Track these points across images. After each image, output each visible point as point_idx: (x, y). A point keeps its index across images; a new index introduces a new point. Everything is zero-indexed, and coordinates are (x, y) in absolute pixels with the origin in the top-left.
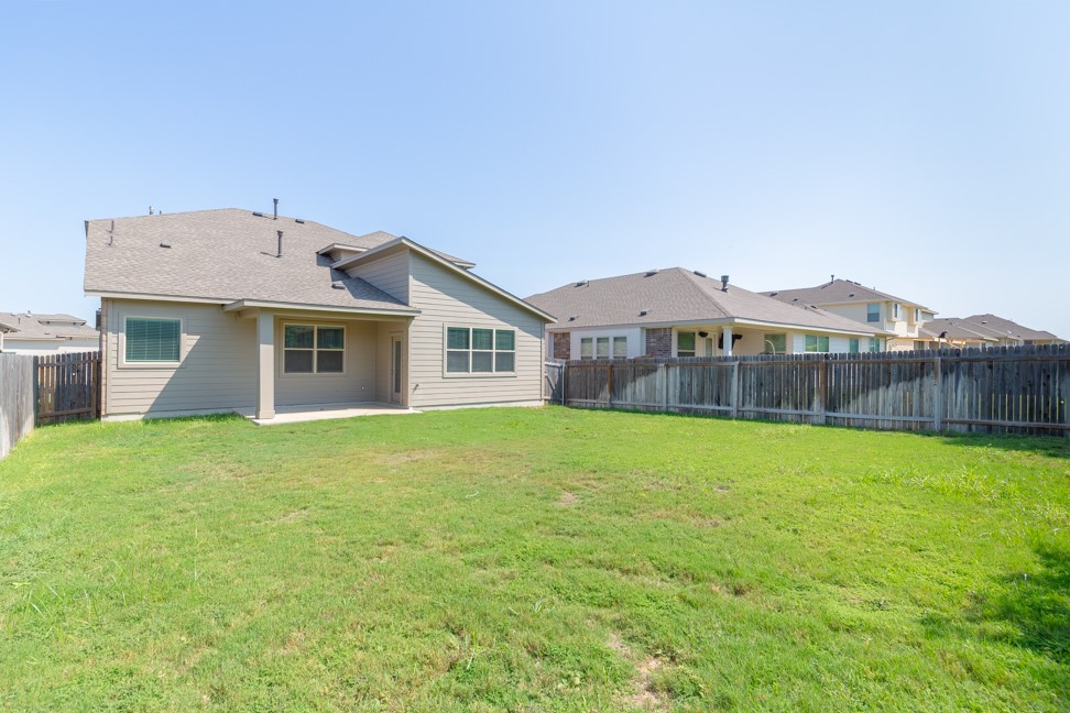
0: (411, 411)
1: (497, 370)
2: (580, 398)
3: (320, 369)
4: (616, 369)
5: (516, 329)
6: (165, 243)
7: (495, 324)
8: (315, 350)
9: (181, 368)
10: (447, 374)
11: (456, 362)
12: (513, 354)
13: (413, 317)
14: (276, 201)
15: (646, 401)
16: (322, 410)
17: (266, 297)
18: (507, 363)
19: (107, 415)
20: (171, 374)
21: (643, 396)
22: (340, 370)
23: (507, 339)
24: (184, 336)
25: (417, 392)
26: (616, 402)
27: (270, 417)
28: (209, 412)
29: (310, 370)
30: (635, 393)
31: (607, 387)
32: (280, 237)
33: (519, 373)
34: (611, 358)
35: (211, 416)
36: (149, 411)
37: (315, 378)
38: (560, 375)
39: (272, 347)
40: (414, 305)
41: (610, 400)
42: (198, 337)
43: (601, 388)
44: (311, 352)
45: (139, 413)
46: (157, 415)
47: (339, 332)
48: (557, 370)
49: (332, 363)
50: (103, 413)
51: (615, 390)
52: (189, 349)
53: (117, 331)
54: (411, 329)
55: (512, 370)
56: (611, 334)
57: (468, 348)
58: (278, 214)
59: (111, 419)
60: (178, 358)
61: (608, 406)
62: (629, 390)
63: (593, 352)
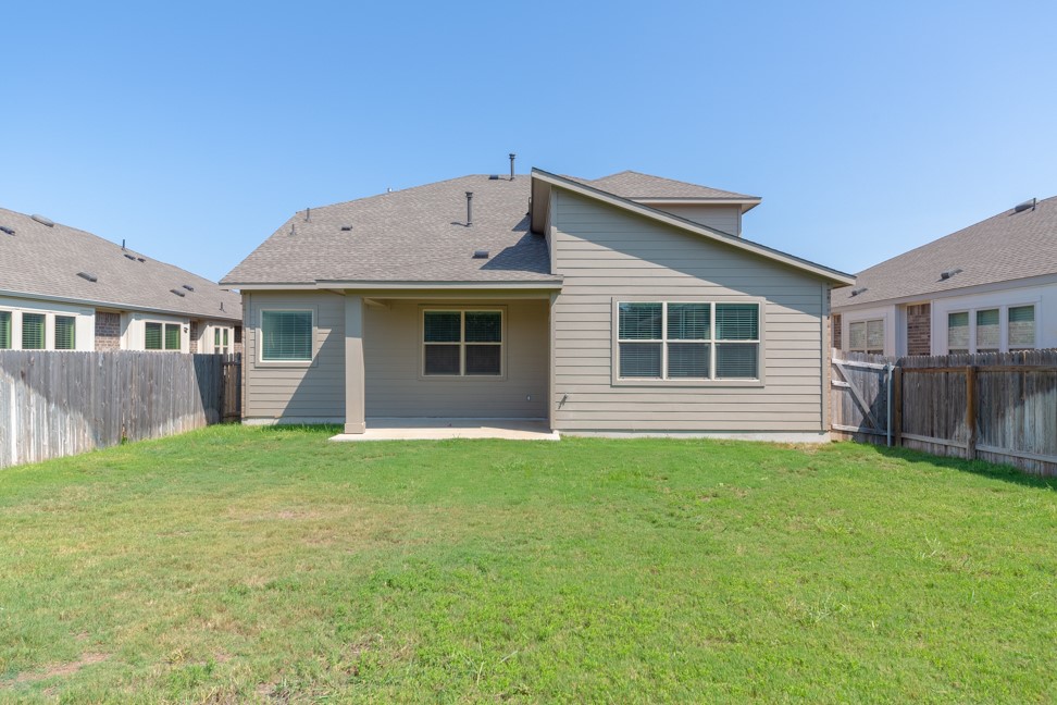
0: (555, 436)
1: (718, 375)
2: (922, 433)
3: (469, 370)
4: (984, 376)
5: (761, 301)
6: (347, 226)
7: (713, 294)
8: (463, 344)
9: (311, 368)
10: (619, 380)
11: (638, 361)
12: (755, 346)
13: (558, 291)
14: (512, 157)
15: (1046, 451)
16: (450, 426)
17: (350, 276)
18: (741, 361)
19: (247, 418)
20: (302, 374)
21: (1040, 440)
22: (497, 371)
23: (742, 320)
24: (315, 329)
25: (567, 406)
26: (983, 447)
27: (359, 432)
28: (310, 421)
29: (457, 371)
30: (1021, 430)
31: (966, 415)
32: (469, 199)
33: (769, 381)
34: (973, 352)
35: (311, 426)
36: (283, 416)
37: (463, 383)
38: (881, 384)
39: (360, 340)
40: (559, 272)
41: (973, 443)
42: (329, 331)
43: (958, 414)
44: (458, 346)
45: (273, 417)
46: (287, 421)
47: (496, 319)
48: (876, 376)
49: (485, 361)
50: (243, 415)
51: (982, 419)
52: (320, 345)
53: (253, 327)
54: (555, 308)
55: (754, 374)
56: (1003, 301)
57: (660, 337)
58: (515, 173)
59: (250, 422)
60: (310, 356)
61: (968, 455)
62: (1010, 423)
63: (970, 340)
